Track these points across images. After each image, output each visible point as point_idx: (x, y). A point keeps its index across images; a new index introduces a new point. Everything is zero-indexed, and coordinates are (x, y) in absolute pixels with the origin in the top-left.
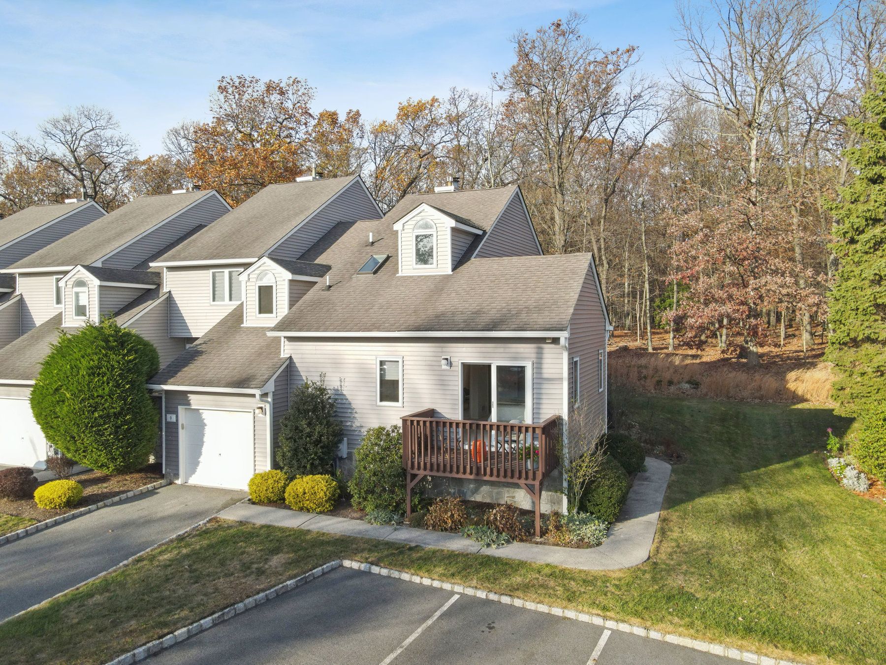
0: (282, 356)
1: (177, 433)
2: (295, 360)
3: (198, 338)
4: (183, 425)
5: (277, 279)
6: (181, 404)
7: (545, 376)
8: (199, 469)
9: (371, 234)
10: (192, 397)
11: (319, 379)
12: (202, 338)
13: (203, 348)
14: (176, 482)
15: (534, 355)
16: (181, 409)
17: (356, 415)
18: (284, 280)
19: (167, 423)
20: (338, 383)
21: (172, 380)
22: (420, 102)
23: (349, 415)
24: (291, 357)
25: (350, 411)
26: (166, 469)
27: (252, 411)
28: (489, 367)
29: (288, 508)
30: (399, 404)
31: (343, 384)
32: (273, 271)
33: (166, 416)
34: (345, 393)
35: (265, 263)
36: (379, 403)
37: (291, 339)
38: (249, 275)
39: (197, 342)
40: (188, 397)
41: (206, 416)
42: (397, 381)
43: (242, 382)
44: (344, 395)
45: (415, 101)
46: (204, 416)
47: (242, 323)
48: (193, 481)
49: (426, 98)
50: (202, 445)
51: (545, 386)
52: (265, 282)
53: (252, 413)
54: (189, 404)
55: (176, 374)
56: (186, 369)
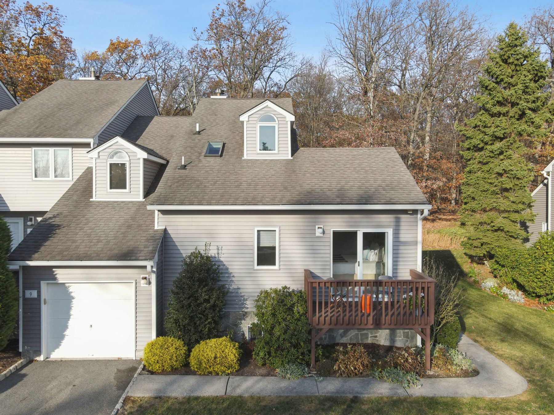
0: (156, 228)
1: (39, 309)
2: (170, 232)
3: (47, 212)
4: (45, 300)
5: (131, 158)
6: (44, 279)
7: (402, 239)
8: (64, 343)
9: (198, 125)
10: (57, 271)
11: (204, 248)
12: (50, 212)
13: (57, 221)
14: (38, 358)
15: (393, 224)
16: (43, 284)
17: (233, 279)
18: (139, 159)
19: (25, 299)
20: (216, 252)
21: (36, 255)
22: (127, 41)
23: (226, 279)
24: (165, 230)
25: (227, 275)
26: (23, 347)
27: (134, 282)
28: (354, 234)
29: (194, 373)
30: (276, 267)
31: (220, 252)
32: (126, 150)
33: (24, 292)
34: (222, 259)
35: (117, 142)
36: (256, 267)
37: (164, 212)
38: (99, 153)
39: (46, 216)
40: (54, 272)
41: (74, 289)
42: (274, 248)
43: (127, 255)
44: (222, 261)
45: (123, 39)
46: (71, 290)
47: (92, 197)
48: (56, 355)
49: (132, 39)
50: (68, 319)
51: (401, 248)
52: (116, 160)
53: (134, 284)
54: (55, 279)
55: (39, 248)
56: (47, 243)
